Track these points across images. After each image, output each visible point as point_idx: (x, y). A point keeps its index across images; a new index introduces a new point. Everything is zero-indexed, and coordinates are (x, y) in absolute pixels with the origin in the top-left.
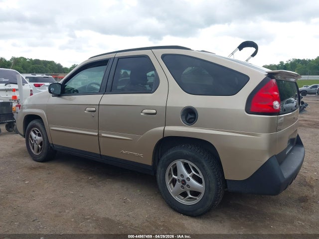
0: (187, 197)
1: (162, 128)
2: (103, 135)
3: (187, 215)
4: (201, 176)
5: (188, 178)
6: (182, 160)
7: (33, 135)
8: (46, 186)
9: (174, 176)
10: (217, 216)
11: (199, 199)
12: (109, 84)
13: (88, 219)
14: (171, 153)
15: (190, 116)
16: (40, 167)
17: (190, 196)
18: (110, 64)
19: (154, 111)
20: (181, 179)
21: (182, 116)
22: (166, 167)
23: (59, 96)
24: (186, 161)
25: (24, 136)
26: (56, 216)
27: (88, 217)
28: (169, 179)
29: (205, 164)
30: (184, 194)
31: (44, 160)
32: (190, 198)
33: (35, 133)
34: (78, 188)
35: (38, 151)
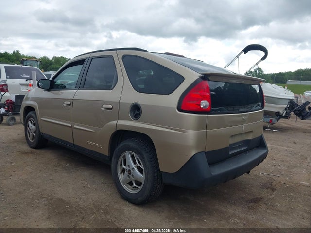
0: (132, 187)
1: (115, 122)
2: (75, 126)
3: (131, 203)
4: (142, 168)
5: (133, 168)
6: (129, 152)
7: (30, 124)
8: (27, 168)
9: (124, 166)
10: (160, 206)
11: (140, 188)
12: (83, 81)
13: (44, 197)
14: (122, 145)
15: (136, 112)
16: (31, 153)
17: (134, 185)
18: (85, 62)
19: (111, 106)
20: (128, 169)
21: (131, 111)
22: (118, 157)
23: (48, 90)
24: (133, 153)
25: (24, 125)
26: (20, 193)
27: (45, 196)
28: (120, 169)
29: (145, 156)
30: (130, 183)
31: (36, 147)
32: (135, 187)
33: (31, 122)
34: (52, 172)
35: (33, 139)
